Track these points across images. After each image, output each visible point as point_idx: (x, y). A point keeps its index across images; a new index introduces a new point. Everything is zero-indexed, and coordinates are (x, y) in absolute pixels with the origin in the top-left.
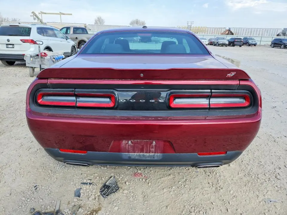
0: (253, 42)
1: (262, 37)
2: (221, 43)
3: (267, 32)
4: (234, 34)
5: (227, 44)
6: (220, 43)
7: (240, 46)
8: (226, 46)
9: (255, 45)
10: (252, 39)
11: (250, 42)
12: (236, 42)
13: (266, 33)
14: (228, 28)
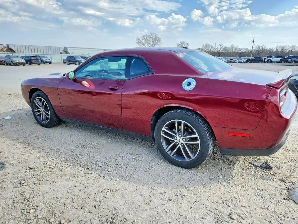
0: (47, 60)
1: (51, 55)
2: (17, 62)
3: (51, 50)
4: (16, 51)
5: (24, 63)
6: (15, 62)
7: (39, 65)
8: (24, 65)
9: (50, 63)
10: (45, 57)
11: (44, 60)
12: (34, 61)
13: (50, 52)
14: (5, 45)
